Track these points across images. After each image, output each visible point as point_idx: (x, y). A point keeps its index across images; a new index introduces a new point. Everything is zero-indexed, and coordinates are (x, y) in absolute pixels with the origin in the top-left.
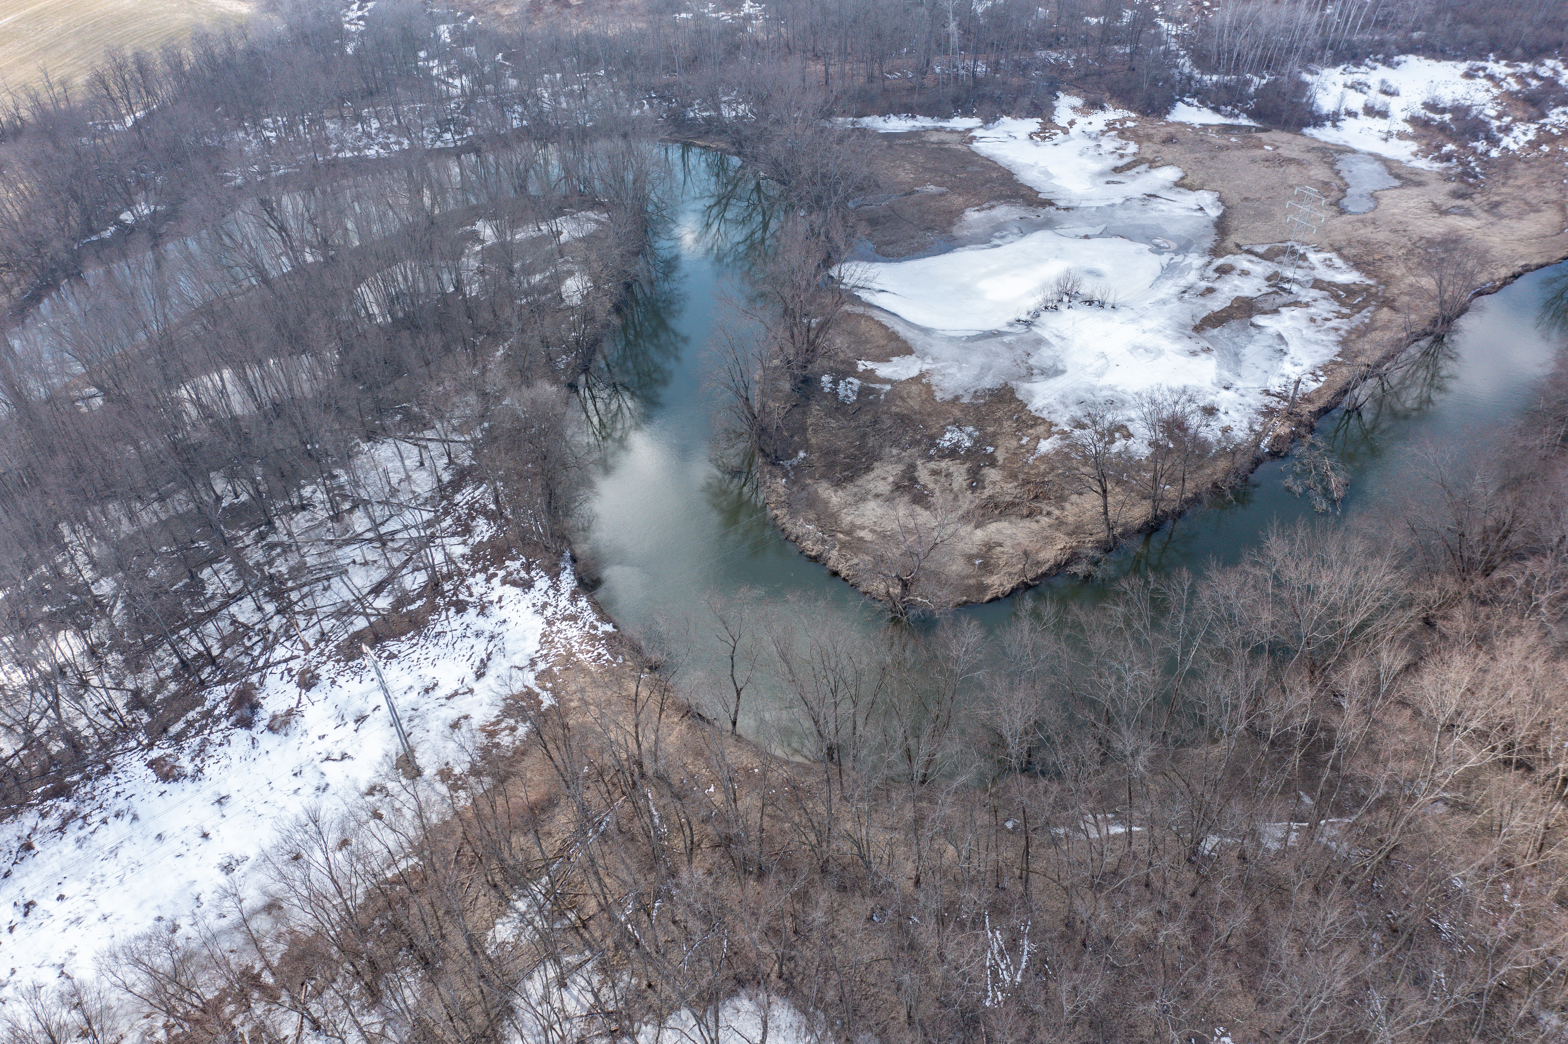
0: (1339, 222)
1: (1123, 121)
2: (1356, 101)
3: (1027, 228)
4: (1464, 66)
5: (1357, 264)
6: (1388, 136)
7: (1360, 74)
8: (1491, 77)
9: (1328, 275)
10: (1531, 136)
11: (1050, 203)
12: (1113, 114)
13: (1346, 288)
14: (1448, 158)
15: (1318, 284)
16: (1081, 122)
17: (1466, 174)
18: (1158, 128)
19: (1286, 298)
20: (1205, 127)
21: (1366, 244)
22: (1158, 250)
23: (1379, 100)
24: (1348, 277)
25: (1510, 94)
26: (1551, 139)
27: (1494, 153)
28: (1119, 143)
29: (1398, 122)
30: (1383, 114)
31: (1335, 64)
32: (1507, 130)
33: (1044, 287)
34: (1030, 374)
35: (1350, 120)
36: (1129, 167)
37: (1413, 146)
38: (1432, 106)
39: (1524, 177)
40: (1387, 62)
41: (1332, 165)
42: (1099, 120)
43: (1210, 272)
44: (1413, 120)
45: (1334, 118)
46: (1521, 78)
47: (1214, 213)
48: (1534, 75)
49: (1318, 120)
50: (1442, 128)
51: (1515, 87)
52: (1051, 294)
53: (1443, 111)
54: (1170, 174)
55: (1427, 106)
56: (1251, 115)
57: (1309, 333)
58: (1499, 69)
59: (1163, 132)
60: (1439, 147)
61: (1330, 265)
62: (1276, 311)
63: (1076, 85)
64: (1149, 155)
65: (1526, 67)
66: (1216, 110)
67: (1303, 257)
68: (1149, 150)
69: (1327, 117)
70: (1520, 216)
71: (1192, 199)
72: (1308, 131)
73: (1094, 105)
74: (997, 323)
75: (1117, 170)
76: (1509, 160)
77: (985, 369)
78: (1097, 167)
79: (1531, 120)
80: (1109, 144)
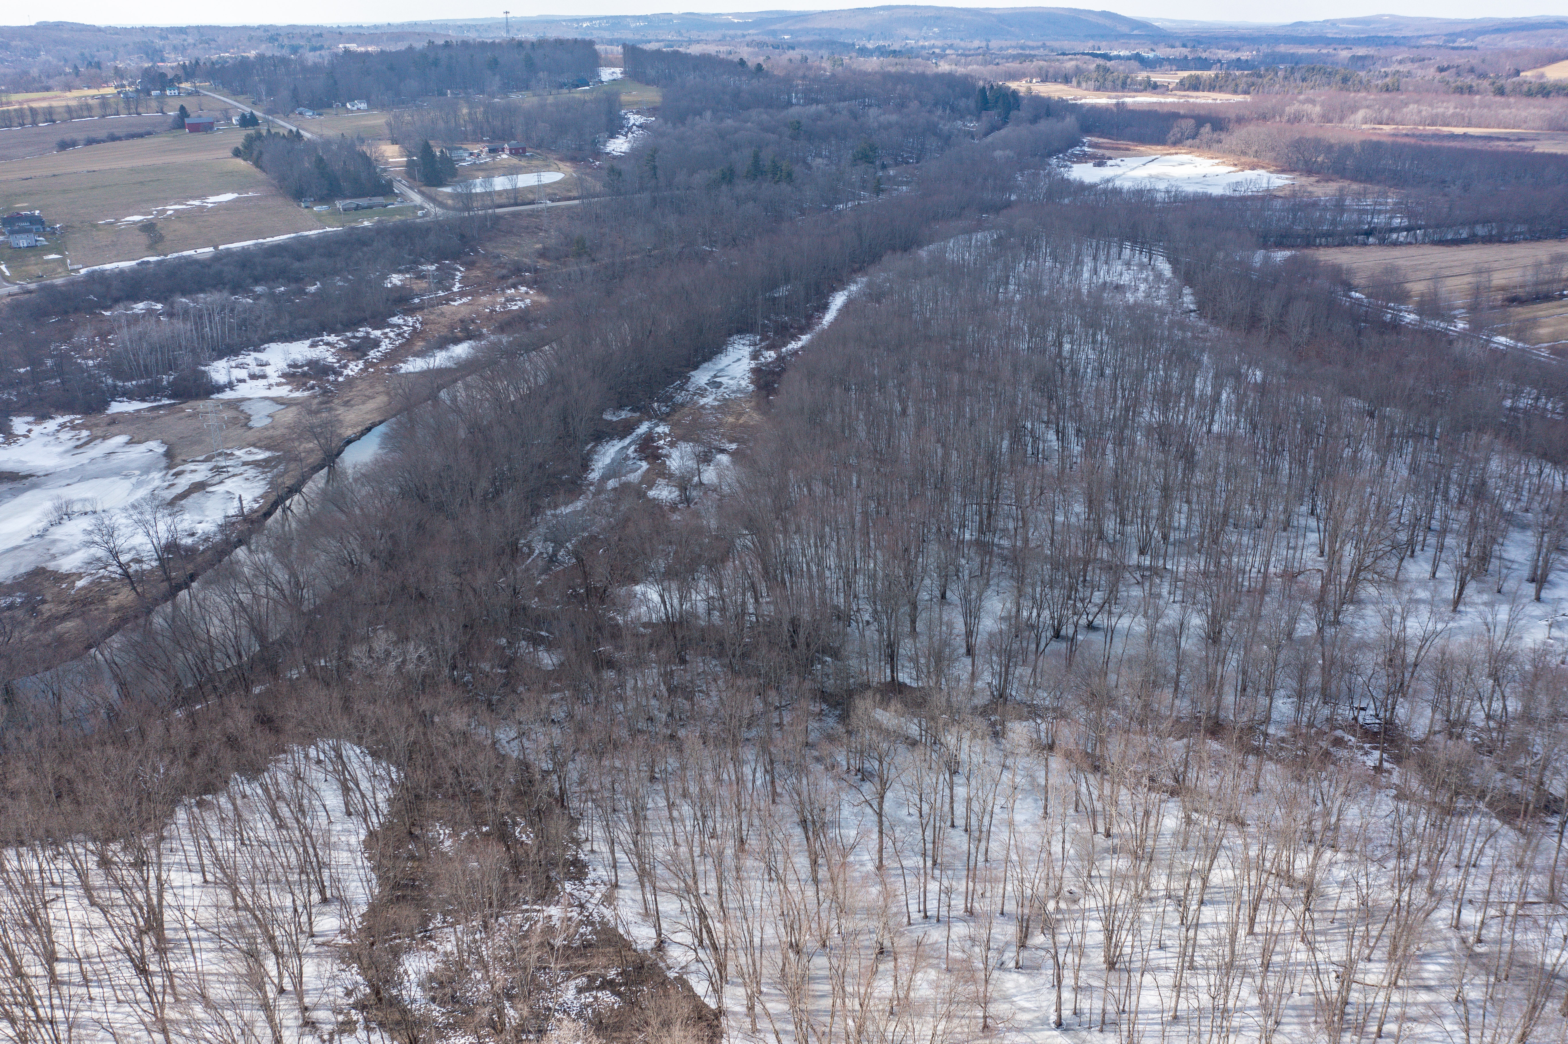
0: (249, 433)
1: (71, 421)
2: (243, 374)
3: (16, 493)
4: (308, 342)
5: (268, 448)
6: (270, 387)
7: (241, 359)
8: (328, 344)
9: (251, 458)
10: (361, 366)
11: (31, 476)
12: (60, 420)
13: (264, 460)
14: (312, 388)
15: (245, 464)
16: (37, 429)
17: (325, 392)
18: (101, 418)
19: (225, 475)
20: (138, 411)
21: (271, 437)
22: (127, 476)
23: (257, 370)
24: (262, 455)
25: (342, 349)
26: (373, 365)
27: (341, 379)
28: (73, 433)
29: (274, 378)
30: (264, 377)
31: (220, 357)
32: (345, 366)
33: (46, 515)
34: (54, 557)
35: (242, 385)
36: (86, 443)
37: (289, 388)
38: (294, 365)
39: (361, 386)
40: (257, 350)
41: (237, 409)
42: (51, 425)
43: (169, 477)
44: (284, 375)
45: (230, 385)
46: (346, 340)
47: (162, 450)
48: (355, 337)
49: (220, 389)
50: (304, 374)
51: (343, 345)
52: (54, 517)
53: (302, 366)
54: (122, 439)
55: (289, 366)
56: (169, 397)
57: (248, 485)
58: (332, 338)
59: (107, 420)
60: (305, 384)
61: (250, 453)
62: (221, 482)
63: (20, 411)
64: (99, 433)
65: (349, 334)
66: (143, 400)
67: (232, 454)
68: (98, 432)
69: (225, 386)
70: (363, 403)
71: (143, 447)
72: (214, 396)
73: (42, 417)
74: (19, 541)
75: (77, 447)
76: (350, 381)
77: (15, 566)
78: (61, 449)
79: (358, 359)
80: (65, 435)
